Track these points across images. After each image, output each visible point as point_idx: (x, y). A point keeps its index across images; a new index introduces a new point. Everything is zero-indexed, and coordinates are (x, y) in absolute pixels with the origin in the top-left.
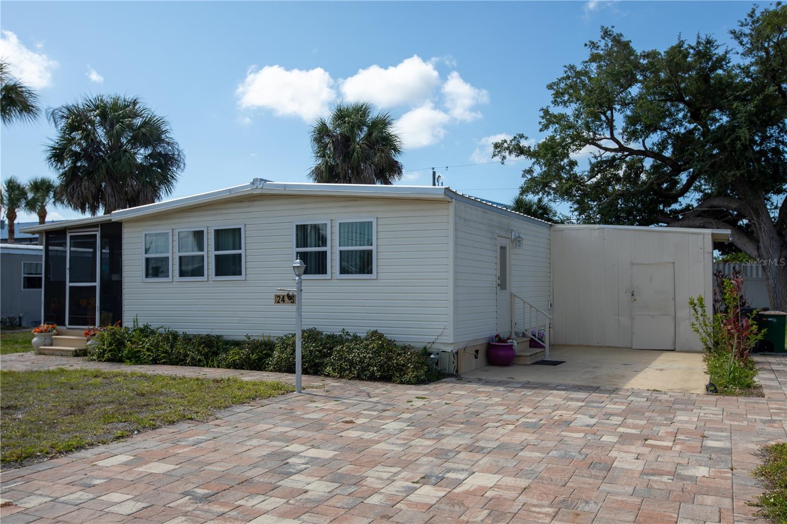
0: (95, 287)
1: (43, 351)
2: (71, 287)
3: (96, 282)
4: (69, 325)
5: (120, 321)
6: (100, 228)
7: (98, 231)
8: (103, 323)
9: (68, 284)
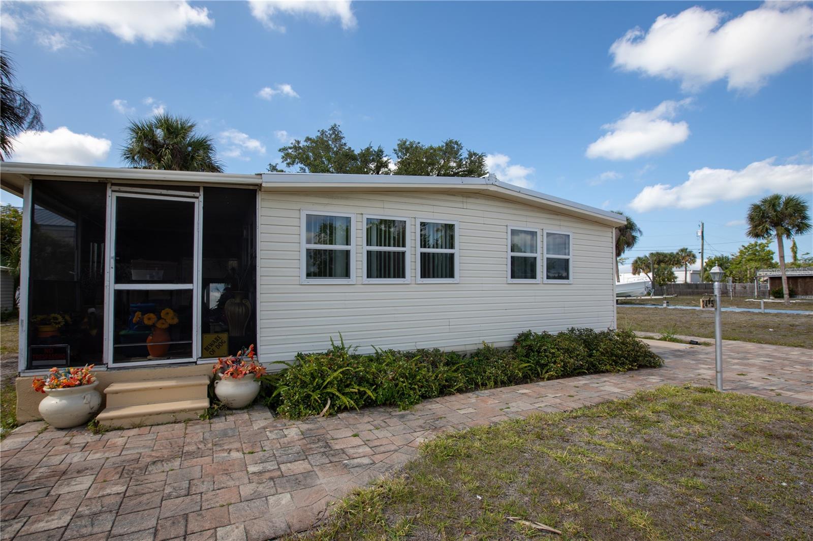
0: (190, 292)
1: (107, 423)
2: (118, 293)
3: (191, 282)
4: (115, 361)
5: (252, 345)
6: (202, 193)
7: (197, 198)
8: (207, 352)
9: (111, 286)
